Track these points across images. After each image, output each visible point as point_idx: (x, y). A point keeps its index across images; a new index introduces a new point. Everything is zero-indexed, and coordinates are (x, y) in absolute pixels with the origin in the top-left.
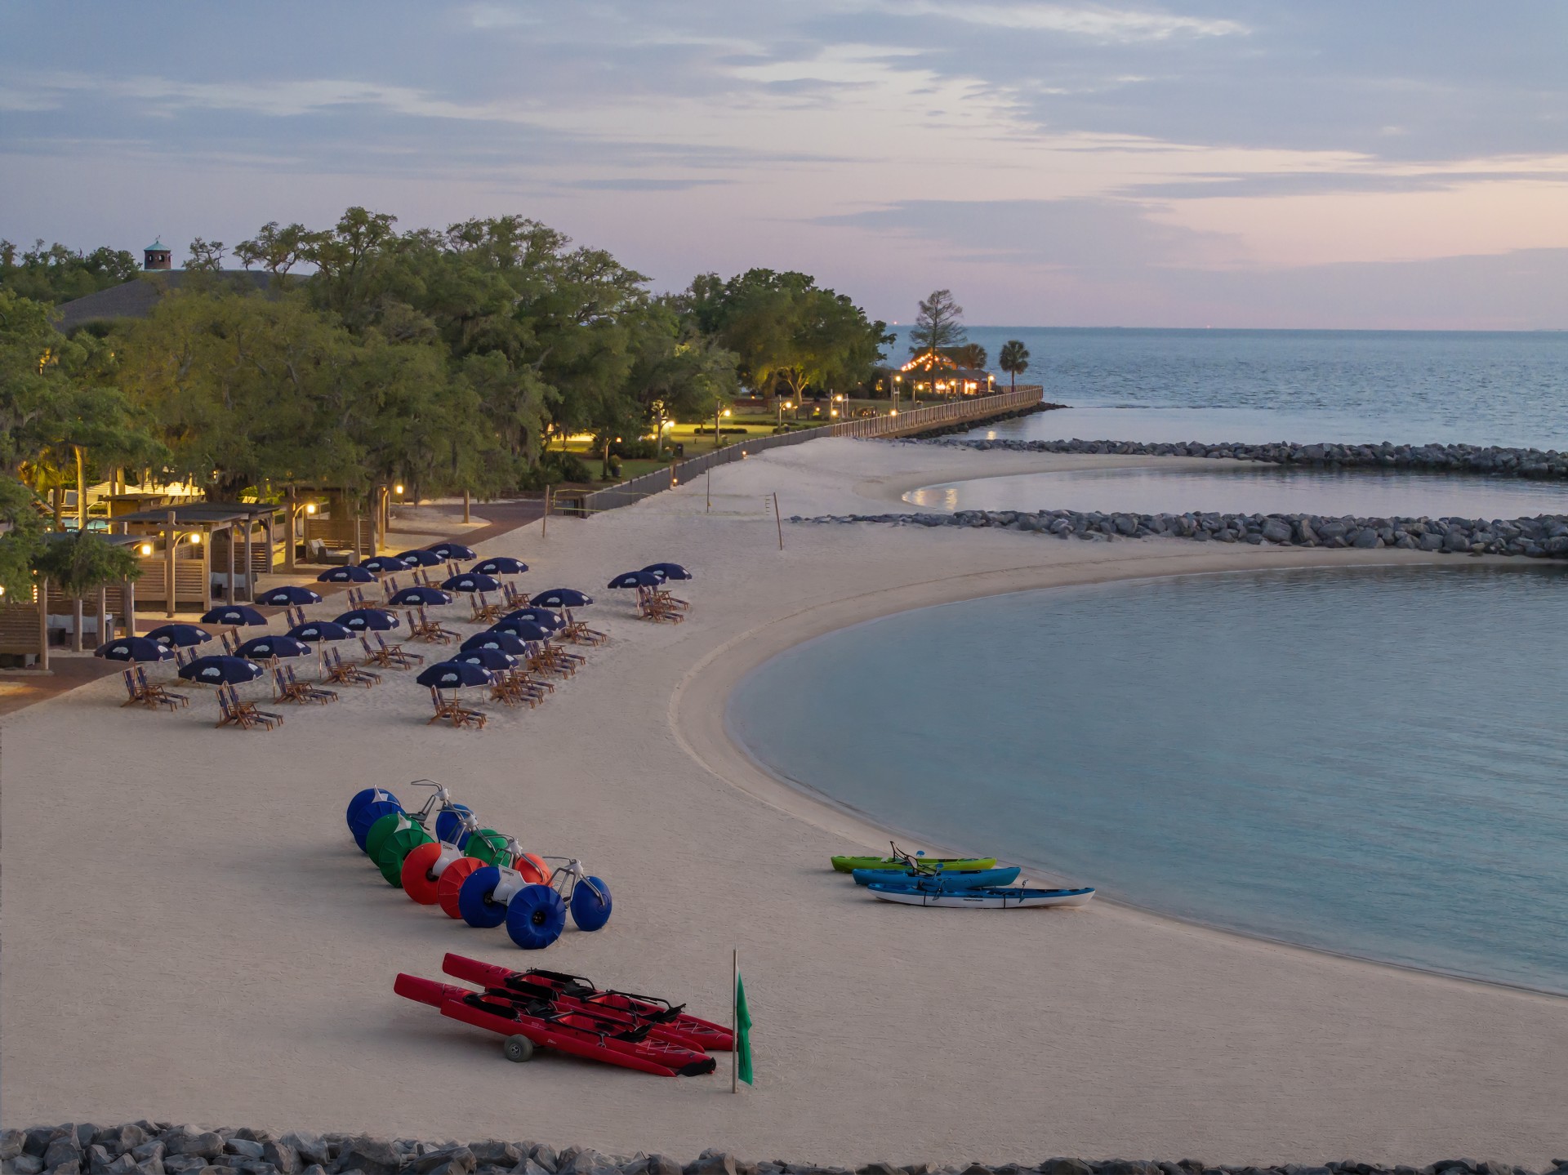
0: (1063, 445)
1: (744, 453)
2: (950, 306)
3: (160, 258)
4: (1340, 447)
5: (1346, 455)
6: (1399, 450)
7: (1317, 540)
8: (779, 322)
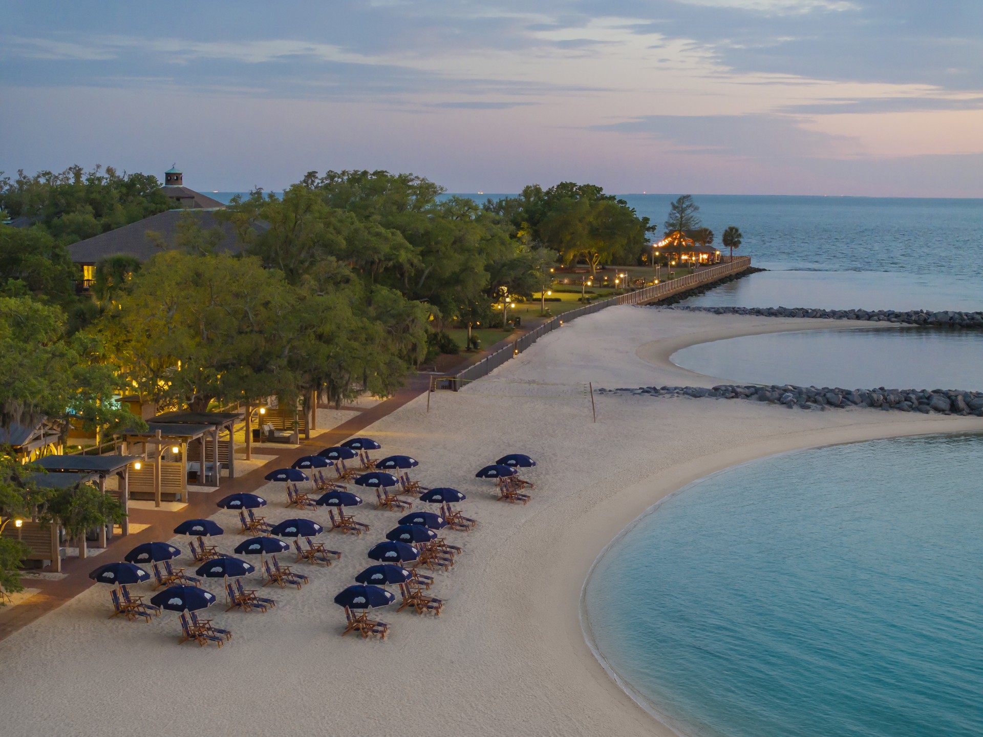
0: (772, 311)
1: (561, 322)
2: (691, 206)
3: (175, 178)
5: (964, 320)
7: (967, 410)
8: (580, 221)
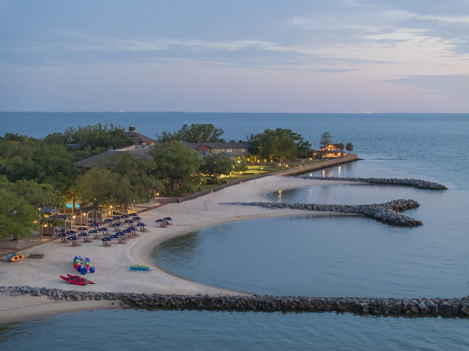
1: (241, 182)
2: (329, 136)
3: (133, 129)
4: (384, 179)
5: (385, 181)
6: (398, 180)
7: (317, 209)
8: (275, 144)
